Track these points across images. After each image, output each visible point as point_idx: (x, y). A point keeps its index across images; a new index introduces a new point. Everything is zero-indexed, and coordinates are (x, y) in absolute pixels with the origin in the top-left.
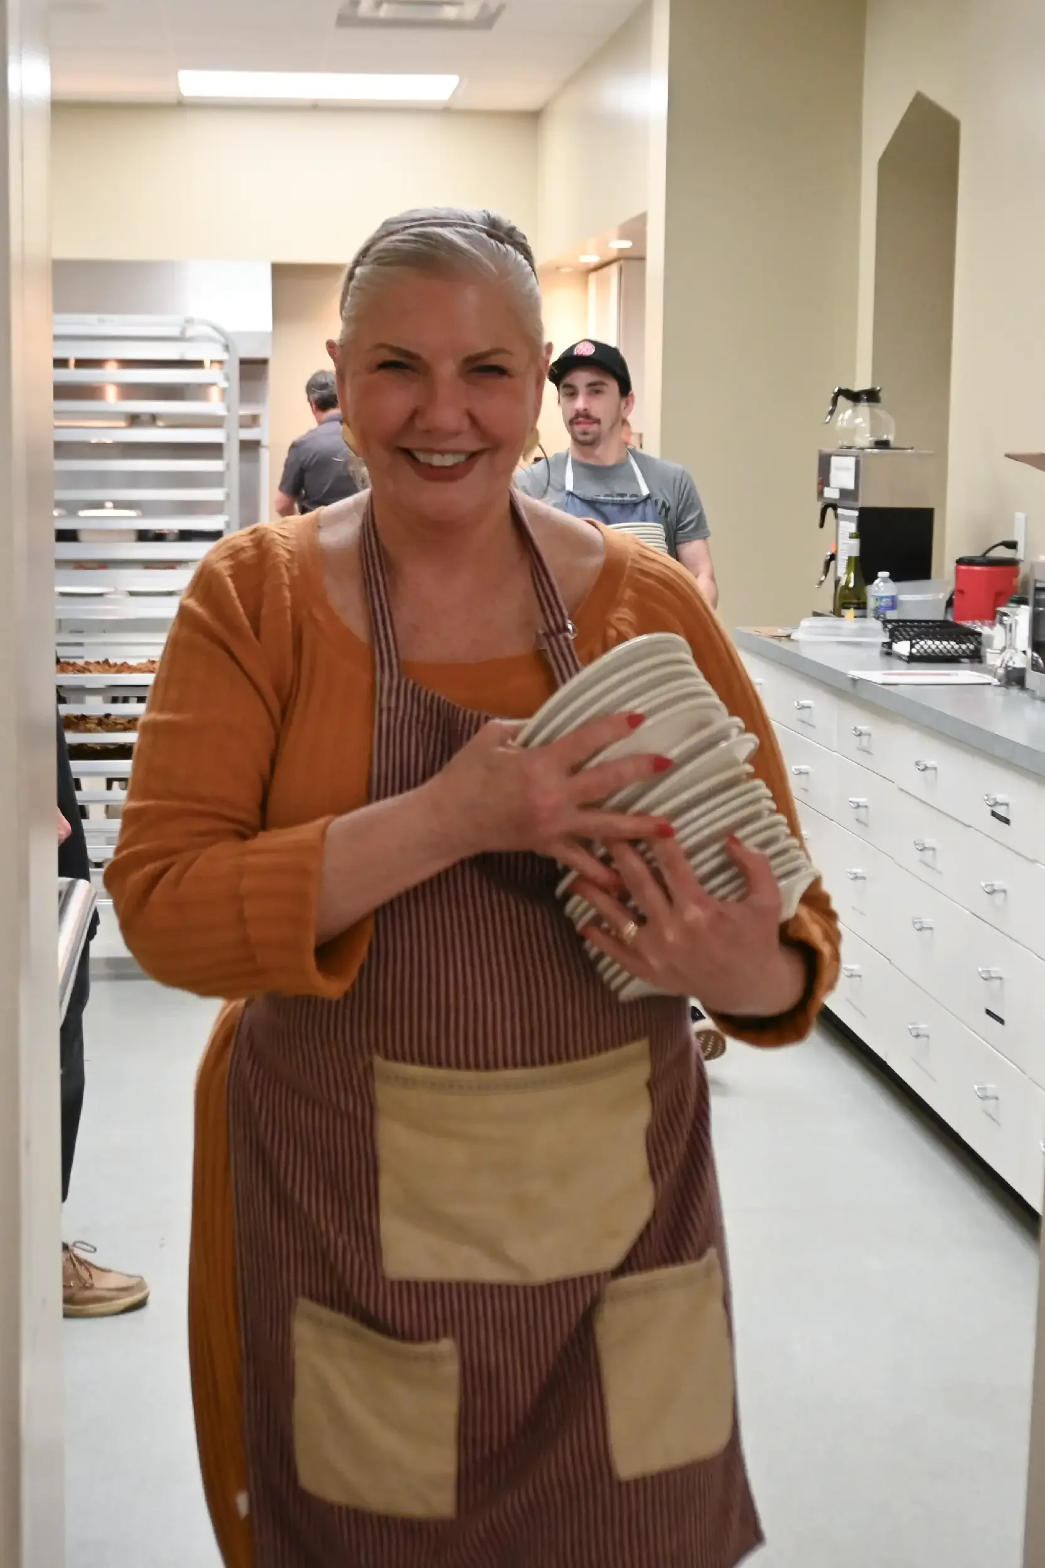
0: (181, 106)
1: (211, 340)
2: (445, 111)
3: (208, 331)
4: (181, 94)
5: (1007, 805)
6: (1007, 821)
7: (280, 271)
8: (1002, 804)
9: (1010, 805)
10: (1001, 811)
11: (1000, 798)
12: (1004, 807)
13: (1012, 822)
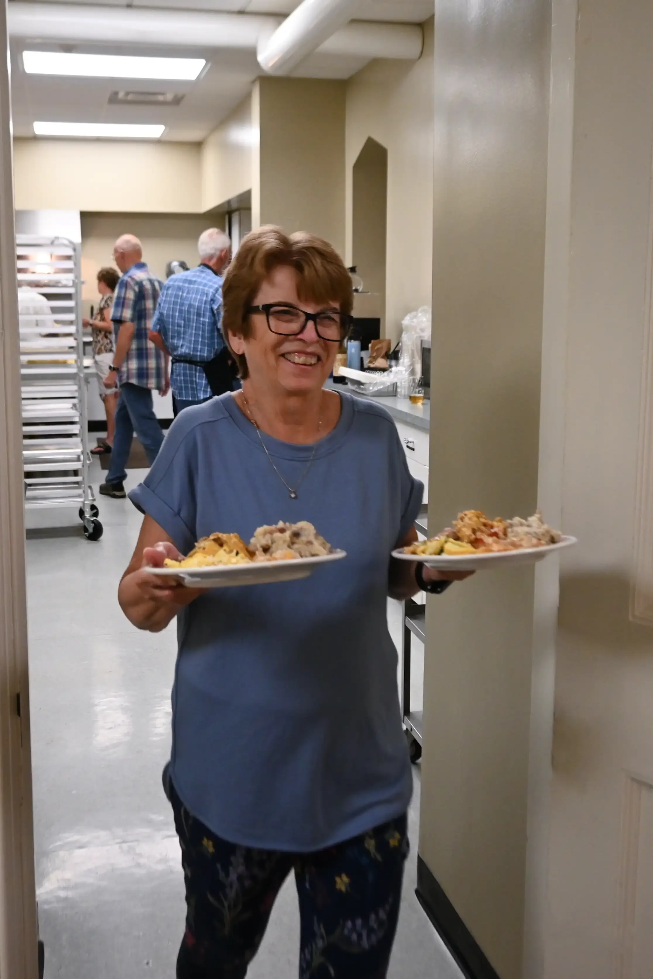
0: (36, 139)
1: (66, 246)
2: (158, 142)
3: (66, 242)
4: (35, 134)
5: (413, 442)
6: (413, 449)
7: (85, 216)
8: (411, 442)
9: (414, 443)
10: (410, 445)
11: (410, 439)
12: (412, 444)
13: (415, 450)
